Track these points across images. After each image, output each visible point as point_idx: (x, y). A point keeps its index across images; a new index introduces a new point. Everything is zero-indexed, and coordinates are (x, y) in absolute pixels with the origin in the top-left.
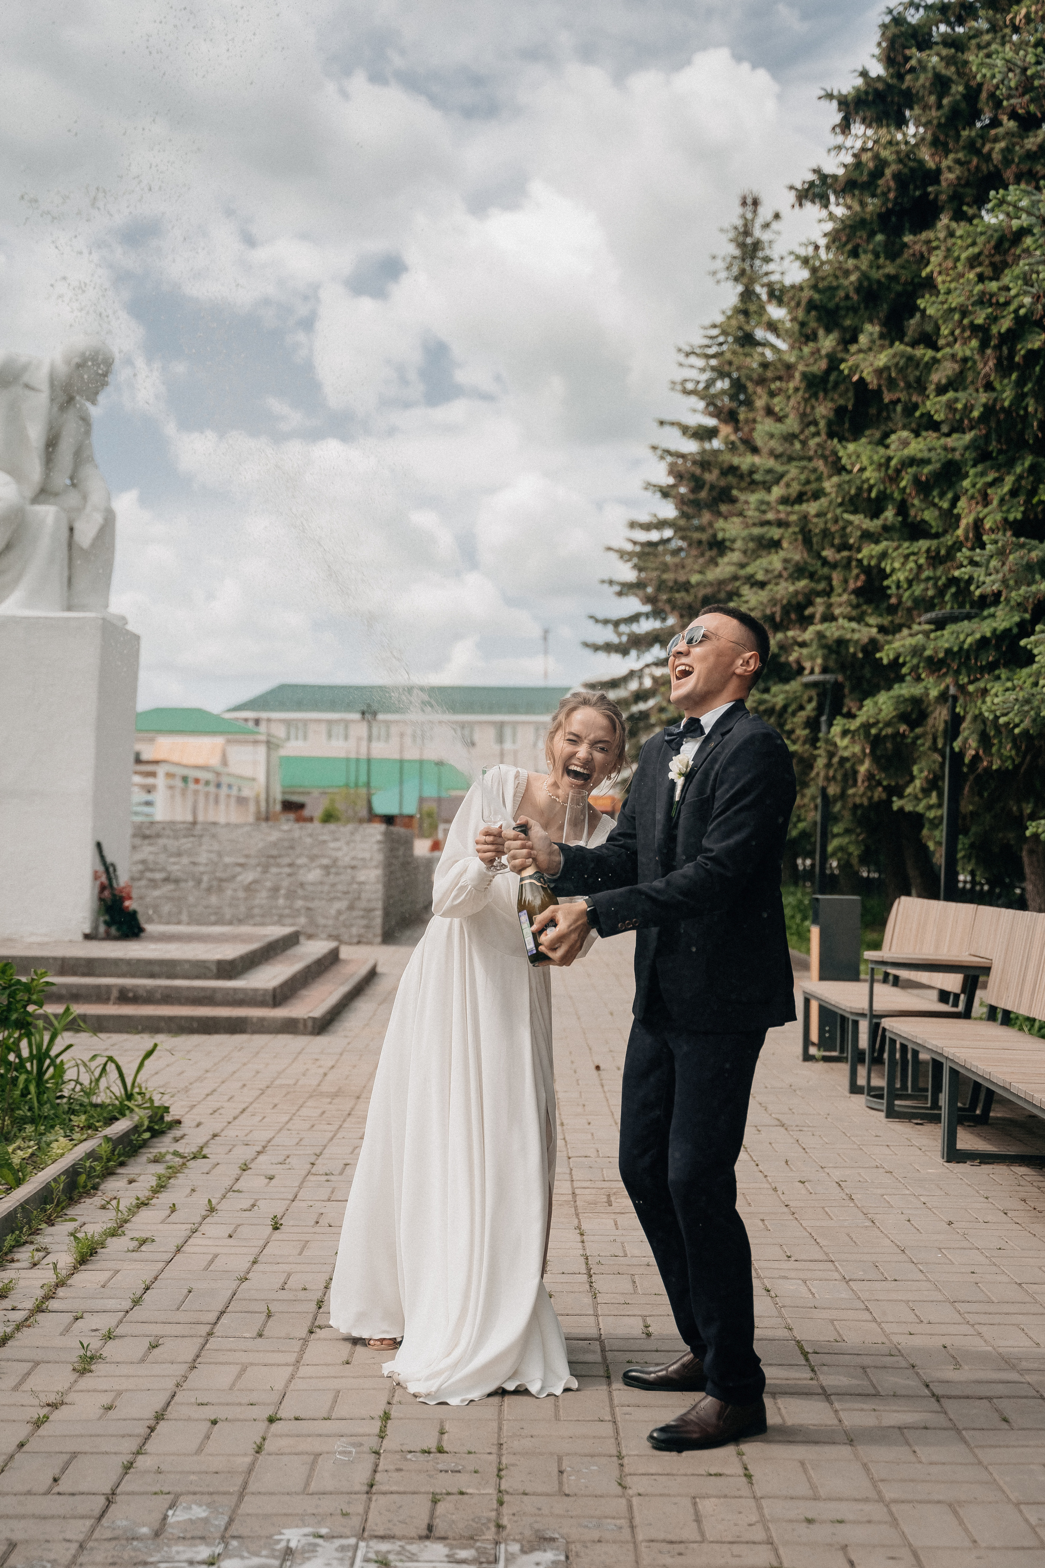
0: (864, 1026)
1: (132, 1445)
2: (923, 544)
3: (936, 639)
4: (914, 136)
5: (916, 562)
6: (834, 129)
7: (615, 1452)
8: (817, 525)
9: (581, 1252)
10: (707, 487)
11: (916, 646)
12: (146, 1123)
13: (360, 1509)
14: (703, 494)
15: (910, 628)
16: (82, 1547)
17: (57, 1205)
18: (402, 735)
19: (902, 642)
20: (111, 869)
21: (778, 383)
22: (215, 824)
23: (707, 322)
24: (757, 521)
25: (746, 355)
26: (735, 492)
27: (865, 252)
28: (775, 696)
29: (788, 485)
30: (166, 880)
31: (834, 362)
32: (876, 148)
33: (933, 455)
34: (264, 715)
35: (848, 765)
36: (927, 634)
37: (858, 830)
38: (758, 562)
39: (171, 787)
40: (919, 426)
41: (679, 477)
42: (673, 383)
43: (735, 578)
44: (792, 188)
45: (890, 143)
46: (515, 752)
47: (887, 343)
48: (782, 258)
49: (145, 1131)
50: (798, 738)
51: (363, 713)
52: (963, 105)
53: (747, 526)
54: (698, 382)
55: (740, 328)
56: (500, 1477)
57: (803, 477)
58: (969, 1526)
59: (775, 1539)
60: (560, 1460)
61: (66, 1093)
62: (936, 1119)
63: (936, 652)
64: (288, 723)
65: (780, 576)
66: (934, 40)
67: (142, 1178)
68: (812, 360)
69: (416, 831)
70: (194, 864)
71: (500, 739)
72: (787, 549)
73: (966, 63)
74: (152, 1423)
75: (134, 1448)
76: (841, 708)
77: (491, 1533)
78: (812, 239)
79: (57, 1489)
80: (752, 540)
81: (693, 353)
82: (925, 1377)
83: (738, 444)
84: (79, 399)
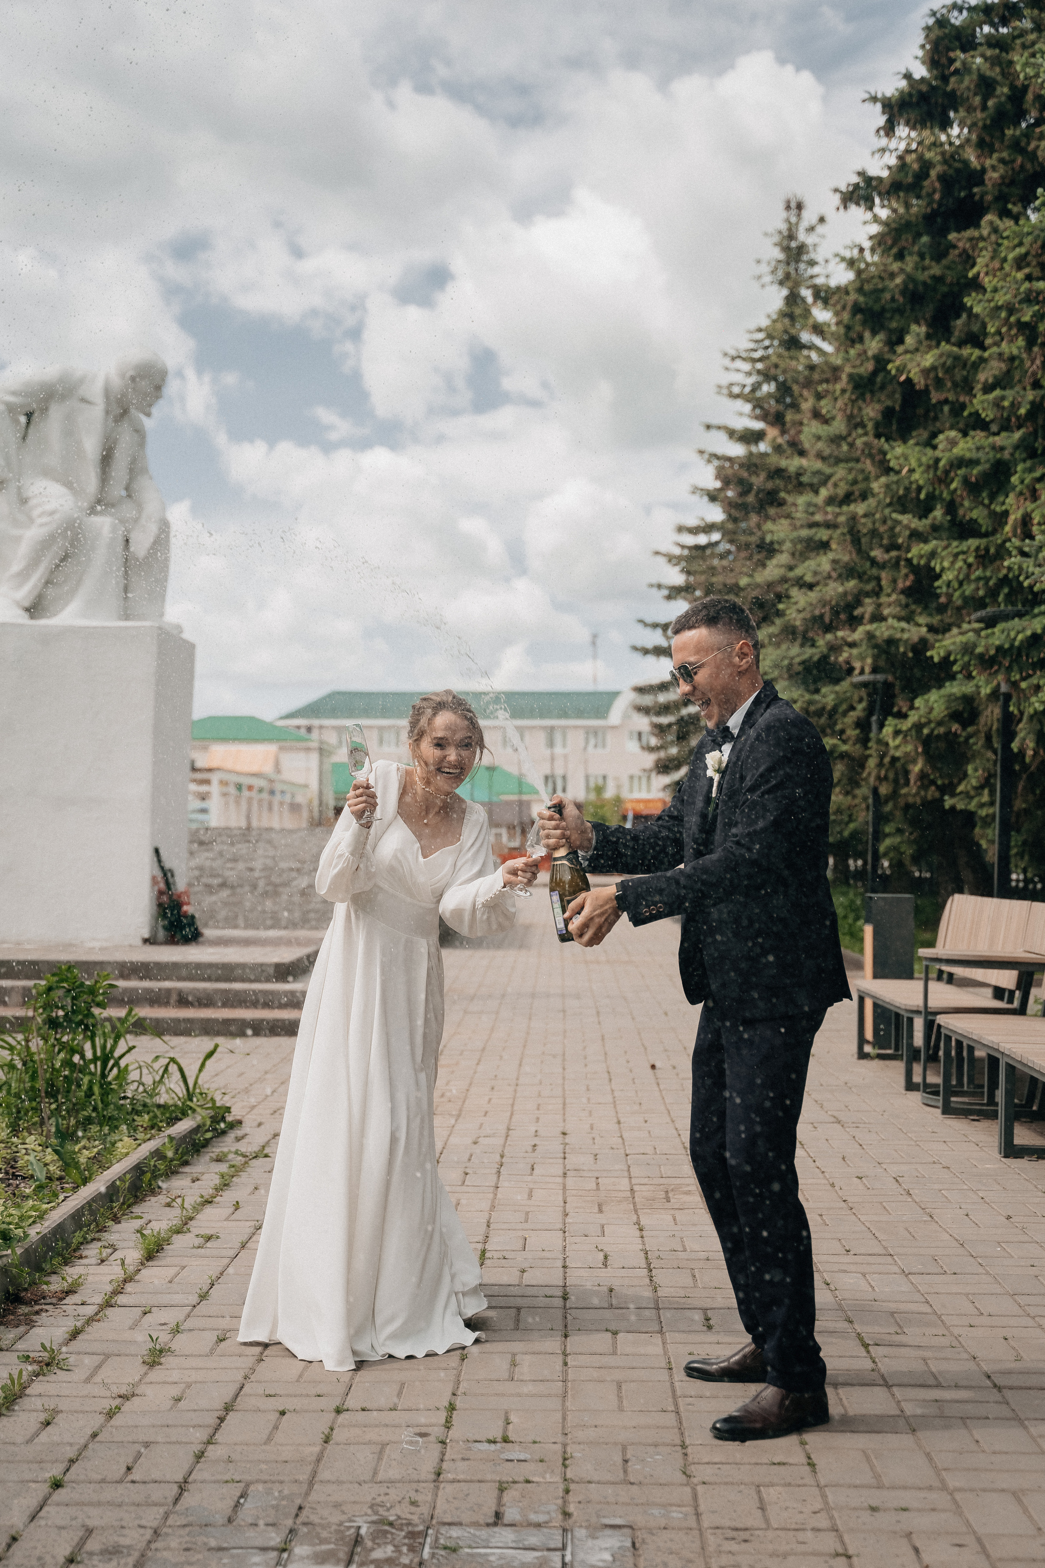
0: (919, 1024)
1: (201, 1435)
2: (973, 543)
3: (987, 637)
4: (959, 136)
5: (965, 561)
6: (878, 131)
7: (678, 1442)
8: (865, 526)
9: (641, 1246)
10: (754, 491)
11: (966, 644)
12: (208, 1123)
13: (429, 1498)
14: (750, 499)
15: (959, 627)
16: (156, 1532)
17: (123, 1204)
19: (952, 640)
20: (169, 875)
21: (825, 386)
22: (270, 830)
23: (753, 326)
24: (805, 523)
25: (791, 358)
26: (782, 494)
27: (911, 254)
28: (824, 696)
29: (836, 485)
30: (223, 885)
31: (881, 362)
32: (920, 149)
33: (981, 455)
34: (316, 722)
35: (900, 765)
36: (977, 632)
37: (910, 830)
38: (807, 563)
39: (225, 795)
40: (967, 426)
41: (727, 482)
42: (720, 387)
43: (784, 580)
44: (836, 190)
45: (934, 144)
46: (565, 756)
47: (934, 343)
48: (827, 261)
49: (208, 1131)
50: (848, 740)
52: (1009, 106)
53: (795, 528)
54: (744, 386)
55: (786, 331)
56: (565, 1466)
57: (850, 477)
58: (1033, 1513)
59: (840, 1528)
60: (624, 1449)
61: (129, 1095)
62: (993, 1116)
63: (987, 650)
64: (338, 729)
65: (829, 577)
66: (978, 41)
67: (204, 1177)
68: (858, 362)
70: (251, 870)
71: (551, 744)
72: (836, 550)
73: (1011, 63)
74: (222, 1413)
75: (205, 1438)
76: (892, 707)
77: (557, 1519)
78: (857, 242)
79: (130, 1477)
80: (801, 542)
81: (739, 357)
82: (986, 1368)
83: (785, 446)
84: (133, 411)
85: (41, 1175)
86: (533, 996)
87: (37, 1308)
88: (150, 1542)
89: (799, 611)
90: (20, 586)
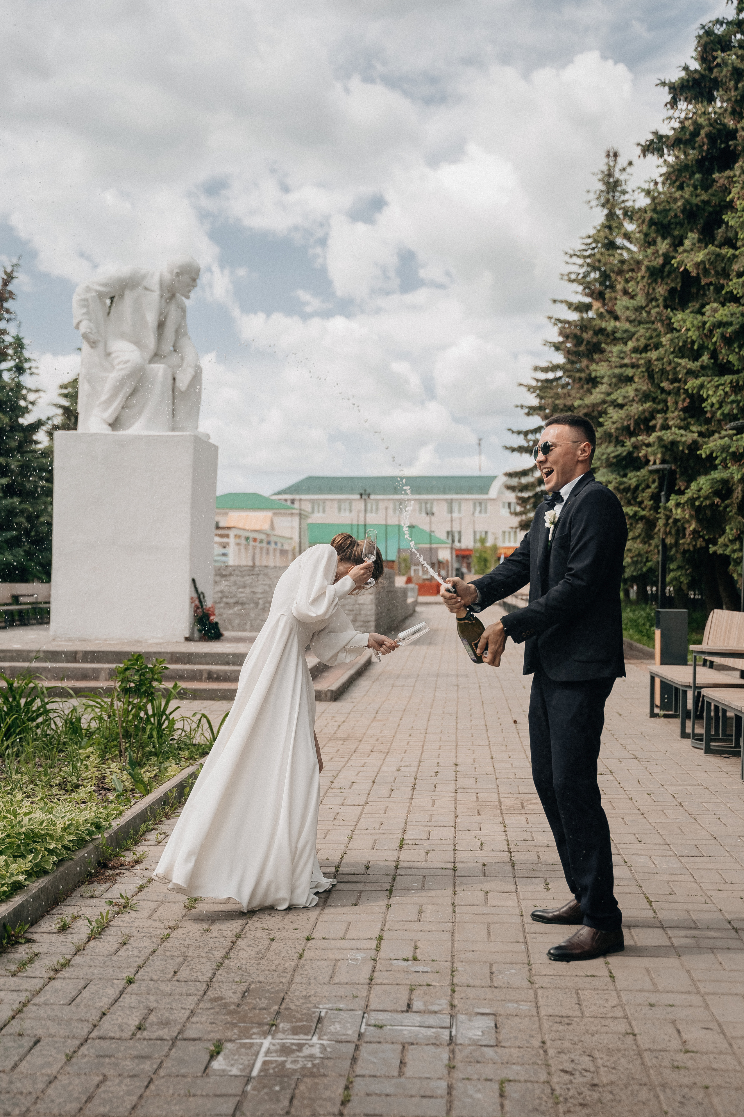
0: (690, 694)
1: (222, 953)
2: (728, 378)
3: (737, 440)
4: (721, 108)
5: (723, 390)
6: (666, 105)
7: (527, 962)
8: (657, 366)
9: (505, 837)
10: (585, 343)
11: (724, 445)
13: (365, 994)
14: (582, 348)
15: (719, 433)
16: (192, 1012)
17: (172, 807)
18: (387, 508)
19: (715, 443)
20: (202, 596)
21: (630, 274)
22: (266, 567)
23: (584, 235)
24: (618, 364)
25: (610, 255)
26: (603, 345)
27: (688, 186)
28: (630, 479)
29: (638, 340)
30: (236, 603)
31: (668, 258)
32: (695, 117)
33: (733, 319)
34: (297, 497)
35: (679, 524)
36: (731, 437)
37: (687, 567)
38: (618, 392)
39: (238, 544)
40: (725, 299)
41: (567, 337)
42: (562, 275)
43: (604, 402)
44: (638, 144)
45: (704, 113)
46: (461, 519)
47: (703, 245)
48: (633, 191)
50: (646, 507)
51: (361, 495)
53: (611, 368)
54: (579, 274)
55: (606, 238)
56: (453, 976)
57: (647, 334)
59: (630, 1017)
60: (491, 966)
61: (176, 738)
62: (738, 755)
63: (738, 449)
64: (313, 501)
65: (633, 400)
66: (733, 44)
68: (653, 258)
69: (397, 572)
70: (254, 593)
71: (451, 511)
72: (638, 383)
74: (234, 939)
75: (223, 955)
76: (675, 487)
77: (447, 1010)
78: (653, 178)
79: (175, 978)
80: (615, 377)
81: (575, 255)
82: (728, 917)
83: (605, 314)
84: (178, 295)
85: (120, 788)
86: (438, 675)
87: (118, 871)
88: (188, 1018)
89: (614, 423)
90: (105, 410)
